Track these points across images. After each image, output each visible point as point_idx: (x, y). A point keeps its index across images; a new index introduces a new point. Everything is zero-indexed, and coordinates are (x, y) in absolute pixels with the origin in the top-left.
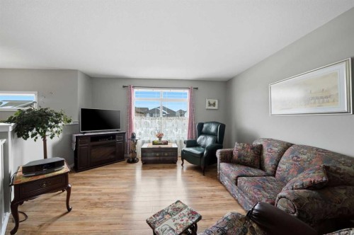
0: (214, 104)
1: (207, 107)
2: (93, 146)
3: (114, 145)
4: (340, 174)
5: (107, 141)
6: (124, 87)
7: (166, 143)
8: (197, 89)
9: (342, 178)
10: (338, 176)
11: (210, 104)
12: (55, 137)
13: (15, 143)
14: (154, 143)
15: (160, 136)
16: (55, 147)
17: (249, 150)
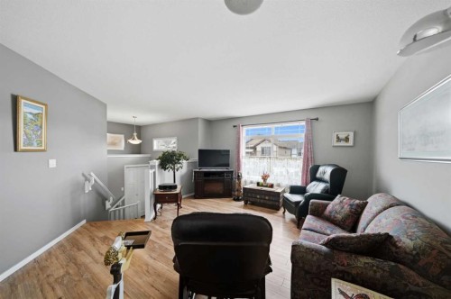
0: (347, 139)
1: (334, 143)
2: (206, 181)
3: (223, 181)
4: (397, 247)
5: (217, 178)
6: (234, 126)
7: (272, 186)
8: (317, 119)
9: (396, 253)
10: (394, 249)
11: (339, 139)
12: (183, 168)
13: (161, 173)
14: (258, 184)
15: (265, 178)
16: (182, 178)
17: (346, 206)
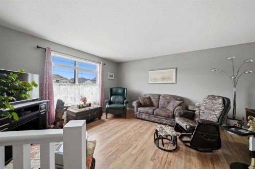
0: (112, 76)
1: (109, 78)
6: (38, 47)
7: (90, 105)
8: (105, 64)
11: (110, 76)
14: (80, 107)
